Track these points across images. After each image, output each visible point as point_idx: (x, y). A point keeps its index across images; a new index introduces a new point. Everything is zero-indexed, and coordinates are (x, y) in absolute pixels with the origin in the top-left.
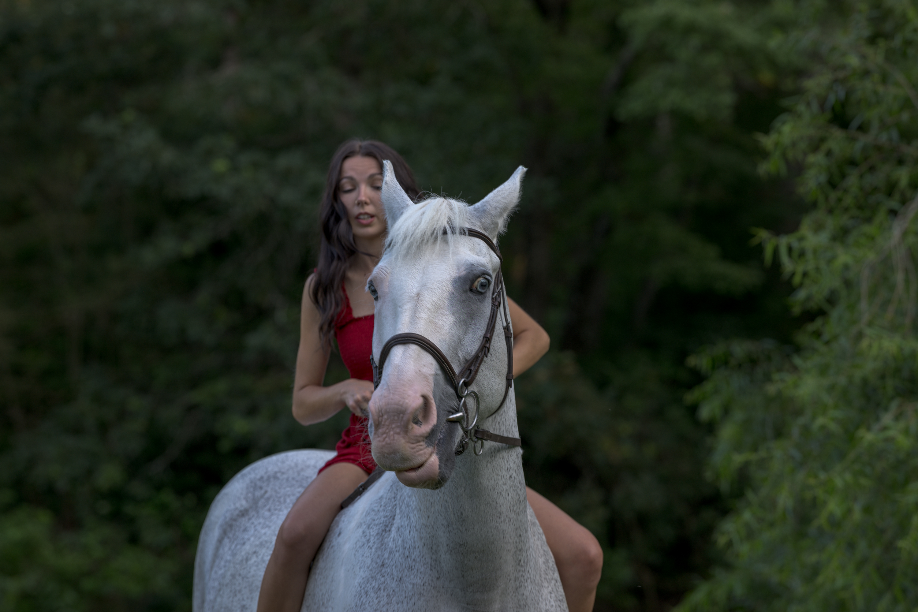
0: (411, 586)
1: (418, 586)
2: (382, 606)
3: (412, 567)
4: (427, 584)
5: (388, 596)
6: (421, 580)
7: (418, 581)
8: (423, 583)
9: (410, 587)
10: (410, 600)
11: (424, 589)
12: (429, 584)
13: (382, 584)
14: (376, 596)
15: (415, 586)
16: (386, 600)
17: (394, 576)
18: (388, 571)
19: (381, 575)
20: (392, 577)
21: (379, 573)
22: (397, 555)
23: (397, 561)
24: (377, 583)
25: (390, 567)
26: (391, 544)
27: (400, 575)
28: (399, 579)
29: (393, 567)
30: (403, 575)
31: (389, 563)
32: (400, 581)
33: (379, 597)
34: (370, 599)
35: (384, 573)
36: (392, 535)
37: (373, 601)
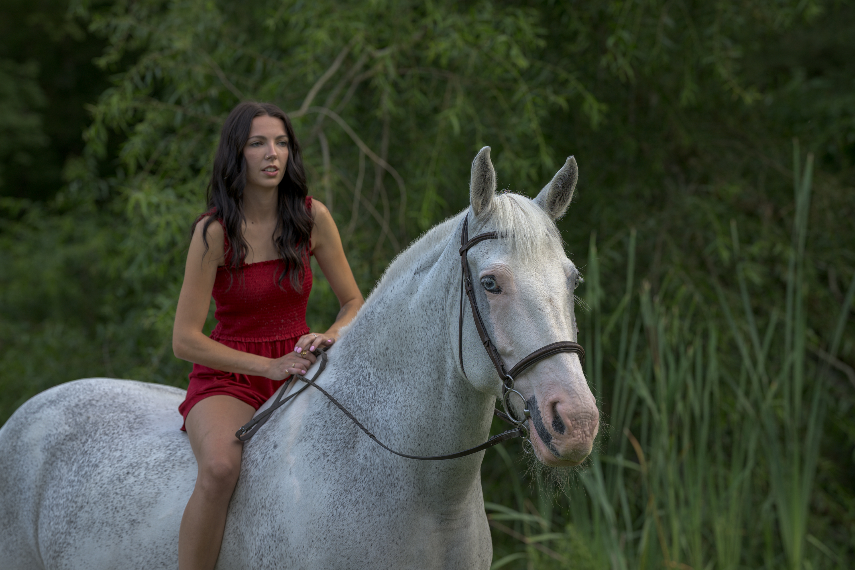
0: (395, 501)
1: (401, 502)
2: (363, 518)
3: (394, 484)
4: (409, 500)
5: (368, 509)
6: (404, 496)
7: (402, 497)
8: (406, 498)
9: (393, 502)
10: (393, 513)
11: (407, 504)
12: (411, 499)
13: (359, 497)
14: (355, 508)
15: (399, 502)
16: (366, 512)
17: (372, 491)
18: (364, 486)
19: (356, 489)
20: (369, 491)
21: (353, 487)
22: (375, 472)
23: (375, 478)
24: (353, 497)
25: (365, 483)
26: (361, 461)
27: (381, 491)
28: (379, 494)
29: (370, 483)
30: (384, 491)
31: (363, 479)
32: (380, 496)
33: (359, 509)
34: (350, 511)
35: (359, 488)
36: (360, 453)
37: (353, 513)
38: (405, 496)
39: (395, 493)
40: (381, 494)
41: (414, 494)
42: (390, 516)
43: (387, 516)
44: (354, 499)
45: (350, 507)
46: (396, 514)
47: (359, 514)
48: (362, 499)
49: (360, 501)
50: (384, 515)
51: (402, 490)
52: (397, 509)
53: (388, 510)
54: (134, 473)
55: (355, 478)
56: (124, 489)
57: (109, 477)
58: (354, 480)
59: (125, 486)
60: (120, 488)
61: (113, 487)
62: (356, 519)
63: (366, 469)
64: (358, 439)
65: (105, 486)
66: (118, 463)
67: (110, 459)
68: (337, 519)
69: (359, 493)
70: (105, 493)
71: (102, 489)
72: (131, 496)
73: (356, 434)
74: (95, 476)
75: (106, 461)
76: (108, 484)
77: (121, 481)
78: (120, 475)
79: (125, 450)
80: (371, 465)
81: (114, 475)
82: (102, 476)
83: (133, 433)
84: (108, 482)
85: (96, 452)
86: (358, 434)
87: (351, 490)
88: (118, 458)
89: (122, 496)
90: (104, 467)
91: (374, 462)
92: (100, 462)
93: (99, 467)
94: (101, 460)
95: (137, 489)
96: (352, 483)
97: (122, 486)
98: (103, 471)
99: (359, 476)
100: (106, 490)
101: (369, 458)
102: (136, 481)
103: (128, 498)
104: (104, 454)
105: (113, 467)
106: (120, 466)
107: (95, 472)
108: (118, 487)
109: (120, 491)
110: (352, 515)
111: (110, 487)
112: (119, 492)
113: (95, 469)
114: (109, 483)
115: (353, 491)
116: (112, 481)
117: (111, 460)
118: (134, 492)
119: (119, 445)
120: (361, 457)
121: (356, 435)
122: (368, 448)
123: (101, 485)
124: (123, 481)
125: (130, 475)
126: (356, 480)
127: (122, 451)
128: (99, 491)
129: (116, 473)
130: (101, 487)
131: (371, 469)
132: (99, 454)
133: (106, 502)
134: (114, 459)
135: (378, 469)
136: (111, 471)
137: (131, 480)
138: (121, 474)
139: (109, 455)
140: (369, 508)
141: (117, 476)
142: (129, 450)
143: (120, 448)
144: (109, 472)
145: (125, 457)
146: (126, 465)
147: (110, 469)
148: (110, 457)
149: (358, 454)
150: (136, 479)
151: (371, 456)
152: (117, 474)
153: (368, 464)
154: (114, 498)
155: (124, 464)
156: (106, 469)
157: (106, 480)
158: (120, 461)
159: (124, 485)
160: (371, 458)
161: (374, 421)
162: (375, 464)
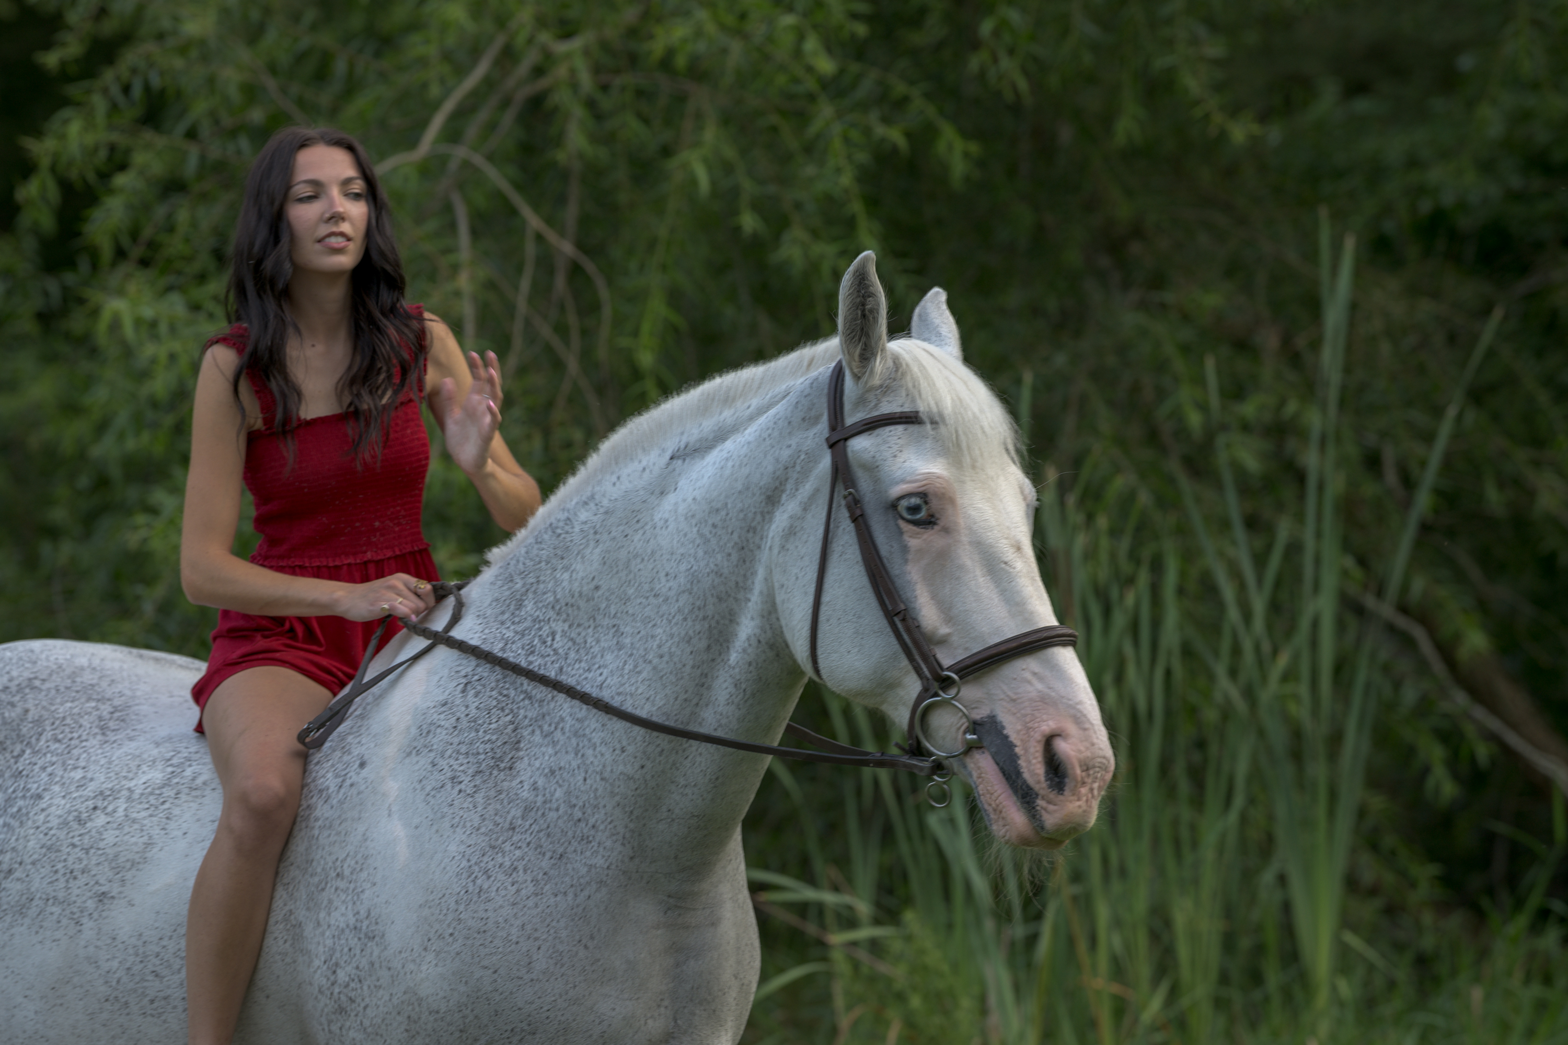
16: (531, 888)
17: (543, 850)
18: (528, 840)
19: (512, 845)
20: (539, 850)
21: (506, 841)
22: (553, 815)
23: (552, 825)
24: (507, 859)
25: (531, 833)
26: (525, 794)
27: (561, 850)
28: (558, 856)
29: (541, 834)
30: (568, 850)
31: (527, 827)
32: (560, 858)
33: (517, 882)
34: (499, 885)
35: (518, 842)
36: (523, 778)
37: (506, 888)
38: (606, 860)
39: (588, 854)
40: (561, 855)
41: (624, 856)
42: (576, 895)
43: (570, 897)
44: (508, 864)
45: (501, 877)
46: (586, 893)
47: (518, 891)
48: (524, 863)
49: (520, 868)
50: (565, 893)
51: (601, 849)
52: (588, 883)
53: (572, 886)
54: (105, 808)
55: (511, 824)
56: (87, 837)
57: (60, 817)
58: (509, 829)
59: (89, 831)
60: (80, 835)
61: (68, 833)
62: (512, 900)
63: (535, 809)
64: (521, 753)
65: (52, 832)
66: (78, 791)
67: (64, 784)
68: (475, 899)
69: (518, 853)
70: (52, 845)
71: (48, 837)
72: (99, 849)
73: (516, 743)
74: (36, 814)
75: (57, 788)
76: (57, 829)
77: (83, 822)
78: (80, 813)
79: (92, 767)
80: (545, 802)
81: (69, 812)
82: (48, 815)
83: (107, 739)
84: (59, 824)
85: (38, 772)
86: (522, 745)
87: (503, 846)
88: (78, 781)
89: (82, 849)
90: (51, 798)
91: (552, 795)
92: (44, 790)
93: (43, 799)
94: (47, 787)
95: (110, 837)
96: (505, 834)
97: (83, 831)
98: (50, 806)
99: (520, 822)
100: (54, 838)
101: (541, 789)
102: (108, 823)
103: (95, 853)
104: (52, 776)
105: (68, 797)
106: (81, 796)
107: (36, 808)
108: (77, 833)
109: (80, 840)
110: (503, 893)
111: (62, 834)
112: (78, 843)
113: (37, 803)
114: (61, 826)
115: (507, 849)
116: (66, 823)
117: (66, 785)
118: (105, 842)
119: (81, 760)
120: (526, 787)
121: (517, 745)
122: (540, 771)
123: (46, 831)
124: (85, 823)
125: (98, 812)
126: (514, 829)
127: (86, 769)
128: (43, 842)
129: (73, 809)
130: (46, 834)
131: (545, 809)
132: (43, 775)
133: (53, 861)
134: (70, 783)
135: (557, 810)
136: (65, 805)
137: (100, 820)
138: (83, 809)
139: (62, 777)
140: (537, 881)
141: (75, 814)
142: (98, 768)
143: (83, 764)
144: (61, 807)
145: (92, 780)
146: (92, 795)
147: (63, 802)
148: (64, 781)
149: (518, 780)
150: (109, 819)
151: (547, 786)
152: (76, 811)
153: (540, 799)
154: (68, 854)
155: (89, 792)
156: (56, 801)
157: (55, 822)
158: (82, 786)
159: (86, 831)
160: (545, 789)
161: (556, 720)
162: (554, 801)
